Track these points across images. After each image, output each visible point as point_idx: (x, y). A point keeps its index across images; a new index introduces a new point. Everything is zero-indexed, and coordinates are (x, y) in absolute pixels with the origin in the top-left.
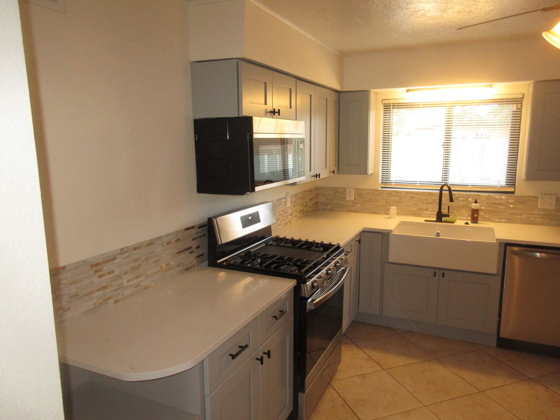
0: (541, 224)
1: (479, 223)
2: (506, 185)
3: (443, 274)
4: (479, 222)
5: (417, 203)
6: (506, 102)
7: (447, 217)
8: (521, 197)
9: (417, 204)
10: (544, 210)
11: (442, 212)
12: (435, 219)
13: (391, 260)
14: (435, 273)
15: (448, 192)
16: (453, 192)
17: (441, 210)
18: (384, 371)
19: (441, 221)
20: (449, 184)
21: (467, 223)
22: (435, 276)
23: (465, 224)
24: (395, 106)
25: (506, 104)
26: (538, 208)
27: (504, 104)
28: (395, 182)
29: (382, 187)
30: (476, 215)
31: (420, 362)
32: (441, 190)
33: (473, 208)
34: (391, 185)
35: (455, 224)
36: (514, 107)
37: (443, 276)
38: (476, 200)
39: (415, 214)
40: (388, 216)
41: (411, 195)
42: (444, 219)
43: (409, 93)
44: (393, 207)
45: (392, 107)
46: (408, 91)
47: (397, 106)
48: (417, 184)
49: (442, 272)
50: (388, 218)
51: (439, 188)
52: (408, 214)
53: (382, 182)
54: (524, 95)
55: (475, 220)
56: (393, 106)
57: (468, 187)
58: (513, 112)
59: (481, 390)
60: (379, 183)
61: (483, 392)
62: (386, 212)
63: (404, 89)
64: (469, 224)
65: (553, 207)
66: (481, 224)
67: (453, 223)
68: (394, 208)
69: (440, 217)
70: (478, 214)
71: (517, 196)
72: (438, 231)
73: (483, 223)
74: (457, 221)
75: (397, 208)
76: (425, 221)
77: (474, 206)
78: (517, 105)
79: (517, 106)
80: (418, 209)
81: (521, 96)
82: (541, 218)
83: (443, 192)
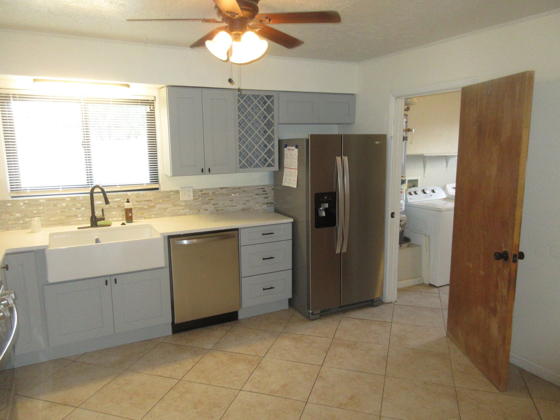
0: (185, 214)
1: (135, 222)
2: (151, 182)
3: (116, 280)
4: (133, 221)
5: (63, 210)
6: (141, 103)
7: (102, 221)
8: (166, 192)
9: (64, 212)
10: (185, 201)
11: (96, 216)
12: (90, 225)
13: (51, 280)
14: (106, 281)
15: (102, 194)
16: (107, 194)
17: (94, 215)
18: (77, 408)
19: (97, 226)
20: (101, 185)
21: (123, 224)
22: (107, 284)
23: (121, 225)
24: (16, 97)
25: (141, 105)
26: (181, 200)
27: (139, 105)
28: (30, 190)
29: (12, 197)
30: (130, 215)
31: (113, 380)
32: (92, 193)
33: (126, 207)
34: (26, 193)
35: (112, 226)
36: (148, 108)
37: (116, 283)
38: (128, 200)
39: (62, 223)
40: (30, 230)
41: (55, 202)
42: (99, 223)
43: (37, 83)
44: (36, 219)
45: (12, 99)
46: (35, 80)
47: (19, 97)
48: (59, 188)
49: (113, 278)
50: (30, 233)
51: (89, 191)
52: (54, 225)
53: (11, 191)
54: (155, 97)
55: (129, 219)
56: (13, 97)
57: (117, 188)
58: (147, 113)
59: (180, 378)
60: (9, 192)
61: (182, 379)
62: (25, 226)
63: (30, 78)
64: (125, 224)
65: (192, 198)
66: (136, 223)
67: (110, 225)
68: (38, 219)
69: (95, 222)
70: (132, 213)
71: (162, 192)
72: (96, 237)
73: (137, 222)
74: (113, 223)
75: (41, 220)
76: (79, 228)
77: (127, 206)
78: (150, 106)
79: (150, 108)
80: (66, 216)
81: (153, 99)
82: (183, 209)
83: (94, 195)
